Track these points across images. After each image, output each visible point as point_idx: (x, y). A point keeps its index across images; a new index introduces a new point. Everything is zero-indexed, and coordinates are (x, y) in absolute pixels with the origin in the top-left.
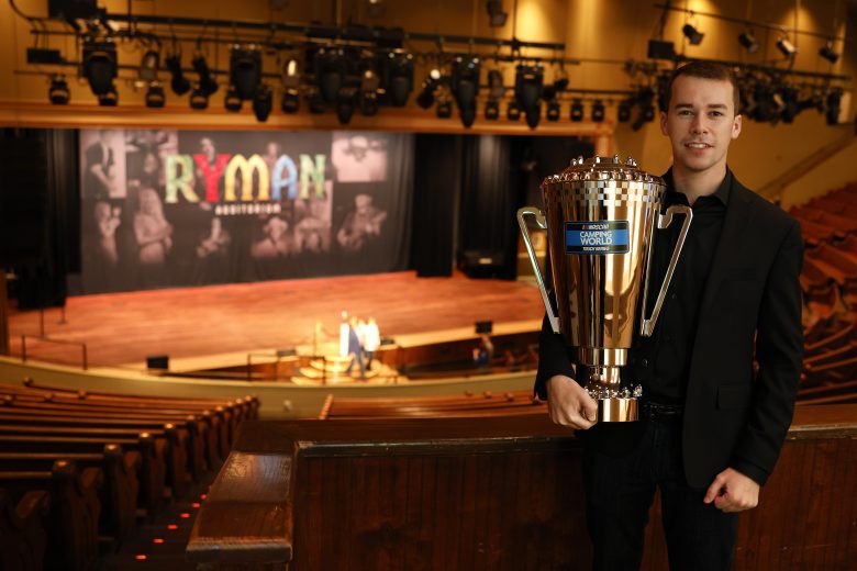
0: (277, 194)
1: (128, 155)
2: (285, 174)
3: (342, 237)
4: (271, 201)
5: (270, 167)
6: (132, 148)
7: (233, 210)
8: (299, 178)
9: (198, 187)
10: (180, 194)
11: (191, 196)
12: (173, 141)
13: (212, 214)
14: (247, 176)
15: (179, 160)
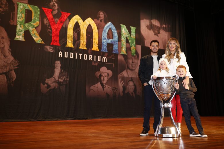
0: (104, 48)
2: (110, 35)
5: (100, 28)
8: (120, 39)
9: (44, 32)
10: (27, 34)
11: (37, 39)
13: (55, 56)
14: (83, 31)
15: (30, 7)
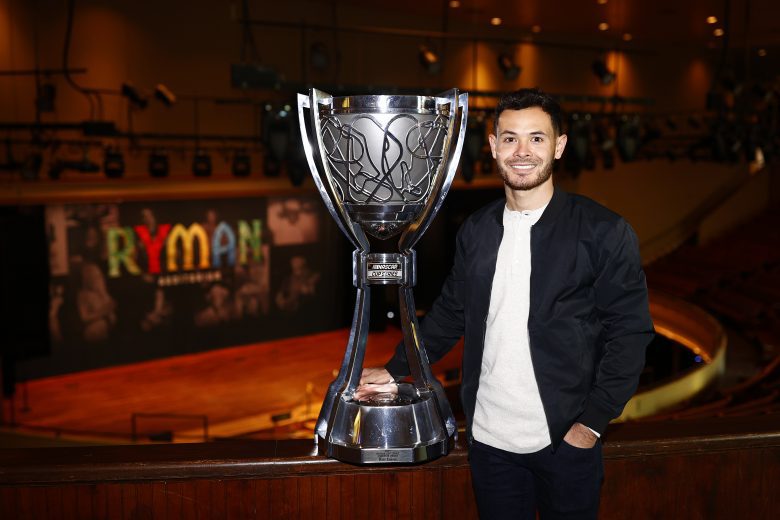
0: (217, 261)
1: (70, 231)
2: (224, 241)
3: (280, 300)
4: (211, 269)
5: (210, 234)
6: (72, 223)
7: (176, 280)
8: (237, 244)
9: (141, 259)
10: (122, 267)
11: (133, 269)
12: (113, 215)
13: (155, 286)
14: (188, 245)
15: (121, 232)
